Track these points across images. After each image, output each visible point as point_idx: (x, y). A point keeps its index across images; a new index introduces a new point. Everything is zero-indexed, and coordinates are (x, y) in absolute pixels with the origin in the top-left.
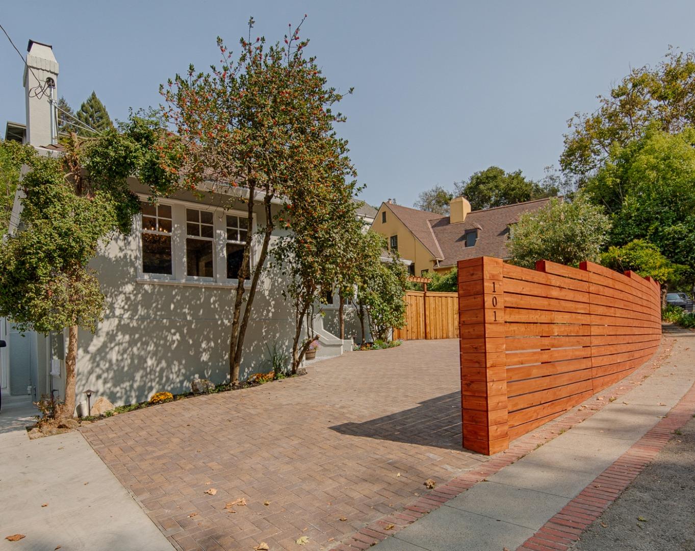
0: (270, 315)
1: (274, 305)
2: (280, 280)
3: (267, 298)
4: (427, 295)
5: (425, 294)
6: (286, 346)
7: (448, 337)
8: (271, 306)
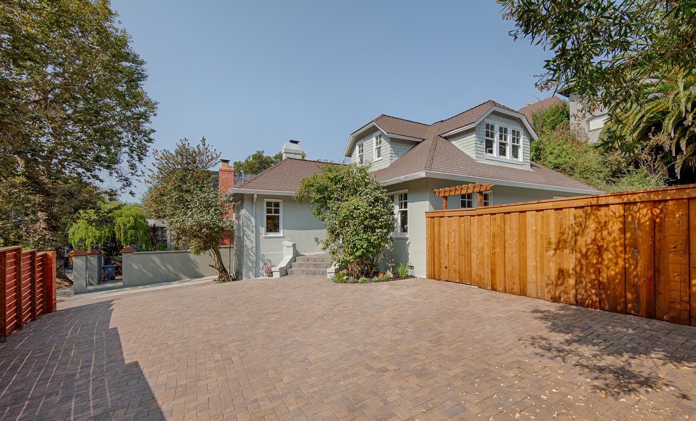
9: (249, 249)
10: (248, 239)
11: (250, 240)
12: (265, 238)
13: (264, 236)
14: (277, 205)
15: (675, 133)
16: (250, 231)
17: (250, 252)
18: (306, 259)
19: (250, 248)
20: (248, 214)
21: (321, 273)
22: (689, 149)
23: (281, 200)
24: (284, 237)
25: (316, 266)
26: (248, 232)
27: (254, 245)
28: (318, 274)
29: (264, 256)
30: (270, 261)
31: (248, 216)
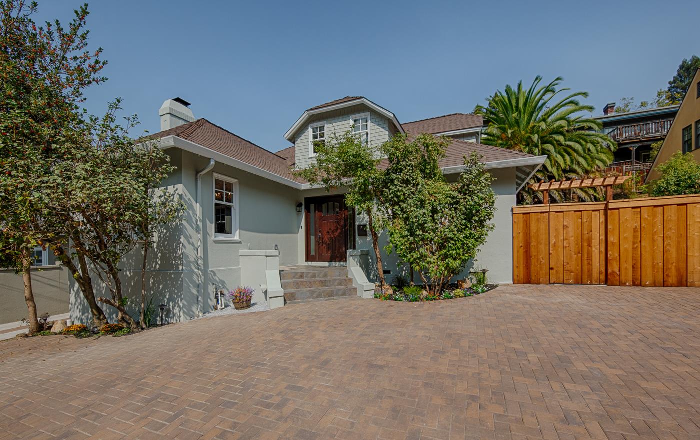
0: (158, 266)
1: (160, 256)
2: (165, 231)
3: (156, 250)
4: (611, 206)
5: (606, 205)
6: (167, 299)
7: (664, 284)
8: (158, 258)
9: (190, 262)
10: (189, 243)
11: (193, 245)
12: (216, 242)
13: (213, 238)
14: (229, 187)
16: (193, 228)
17: (193, 268)
18: (299, 275)
19: (192, 259)
20: (189, 196)
21: (340, 293)
23: (236, 180)
24: (240, 242)
25: (323, 283)
26: (190, 230)
27: (200, 253)
28: (337, 295)
29: (215, 274)
30: (223, 282)
31: (189, 199)
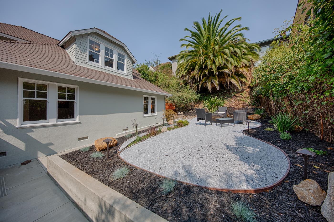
15: (199, 72)
22: (204, 79)
